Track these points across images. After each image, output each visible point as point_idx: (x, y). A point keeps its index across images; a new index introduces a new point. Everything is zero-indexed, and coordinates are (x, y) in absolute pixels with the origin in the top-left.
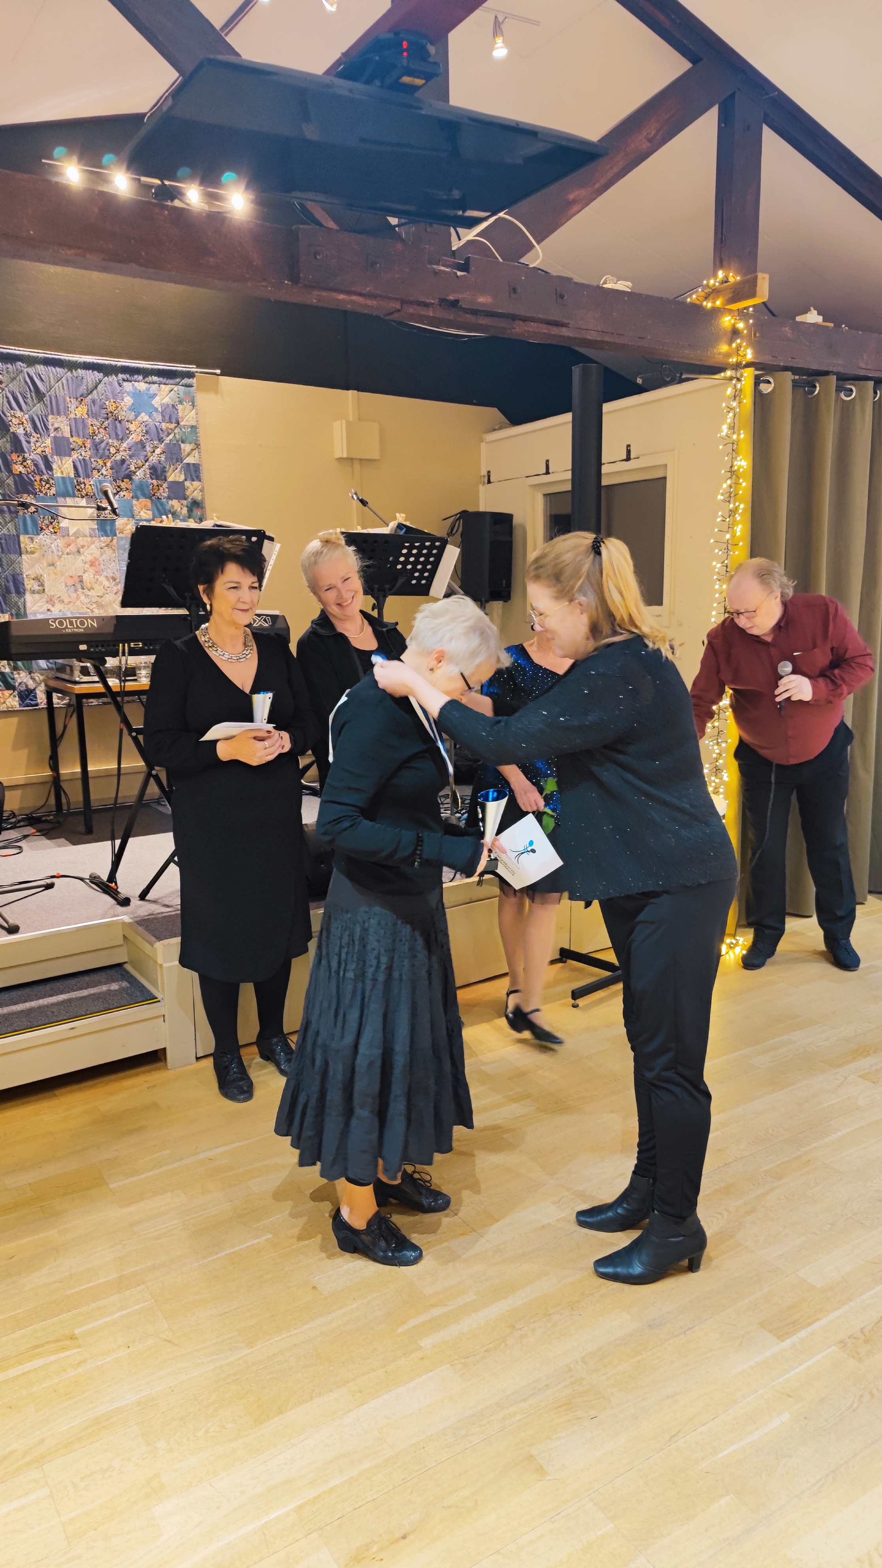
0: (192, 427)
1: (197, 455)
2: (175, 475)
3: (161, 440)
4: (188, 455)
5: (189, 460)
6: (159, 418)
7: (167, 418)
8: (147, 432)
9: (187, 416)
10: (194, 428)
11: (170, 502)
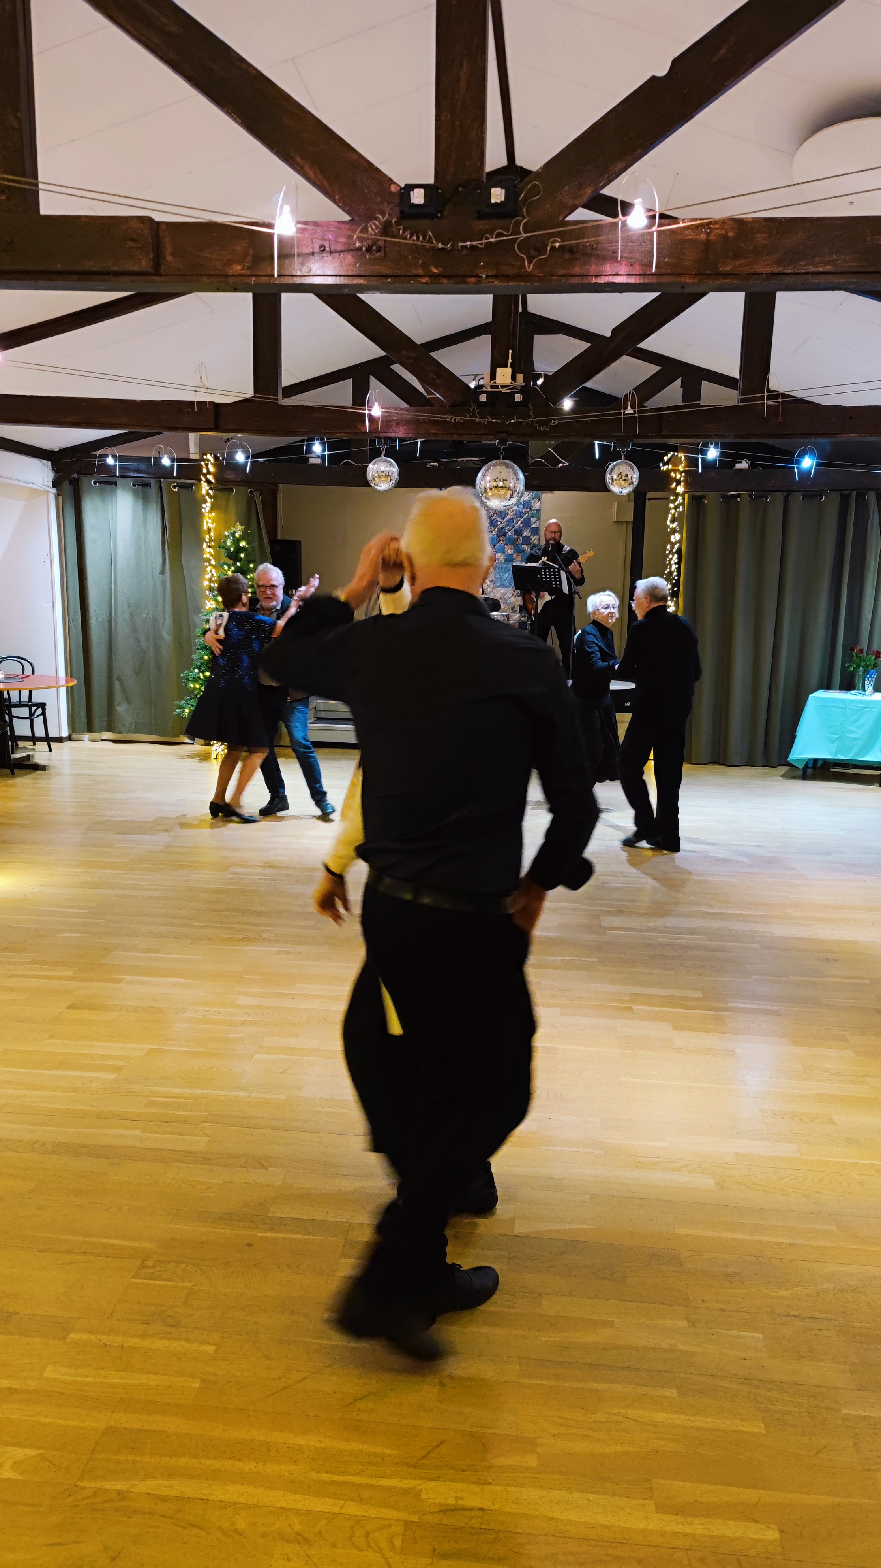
0: (537, 510)
1: (538, 523)
2: (527, 533)
3: (521, 517)
4: (534, 523)
5: (534, 526)
6: (522, 507)
7: (525, 507)
8: (515, 514)
9: (536, 505)
10: (538, 510)
11: (523, 546)
